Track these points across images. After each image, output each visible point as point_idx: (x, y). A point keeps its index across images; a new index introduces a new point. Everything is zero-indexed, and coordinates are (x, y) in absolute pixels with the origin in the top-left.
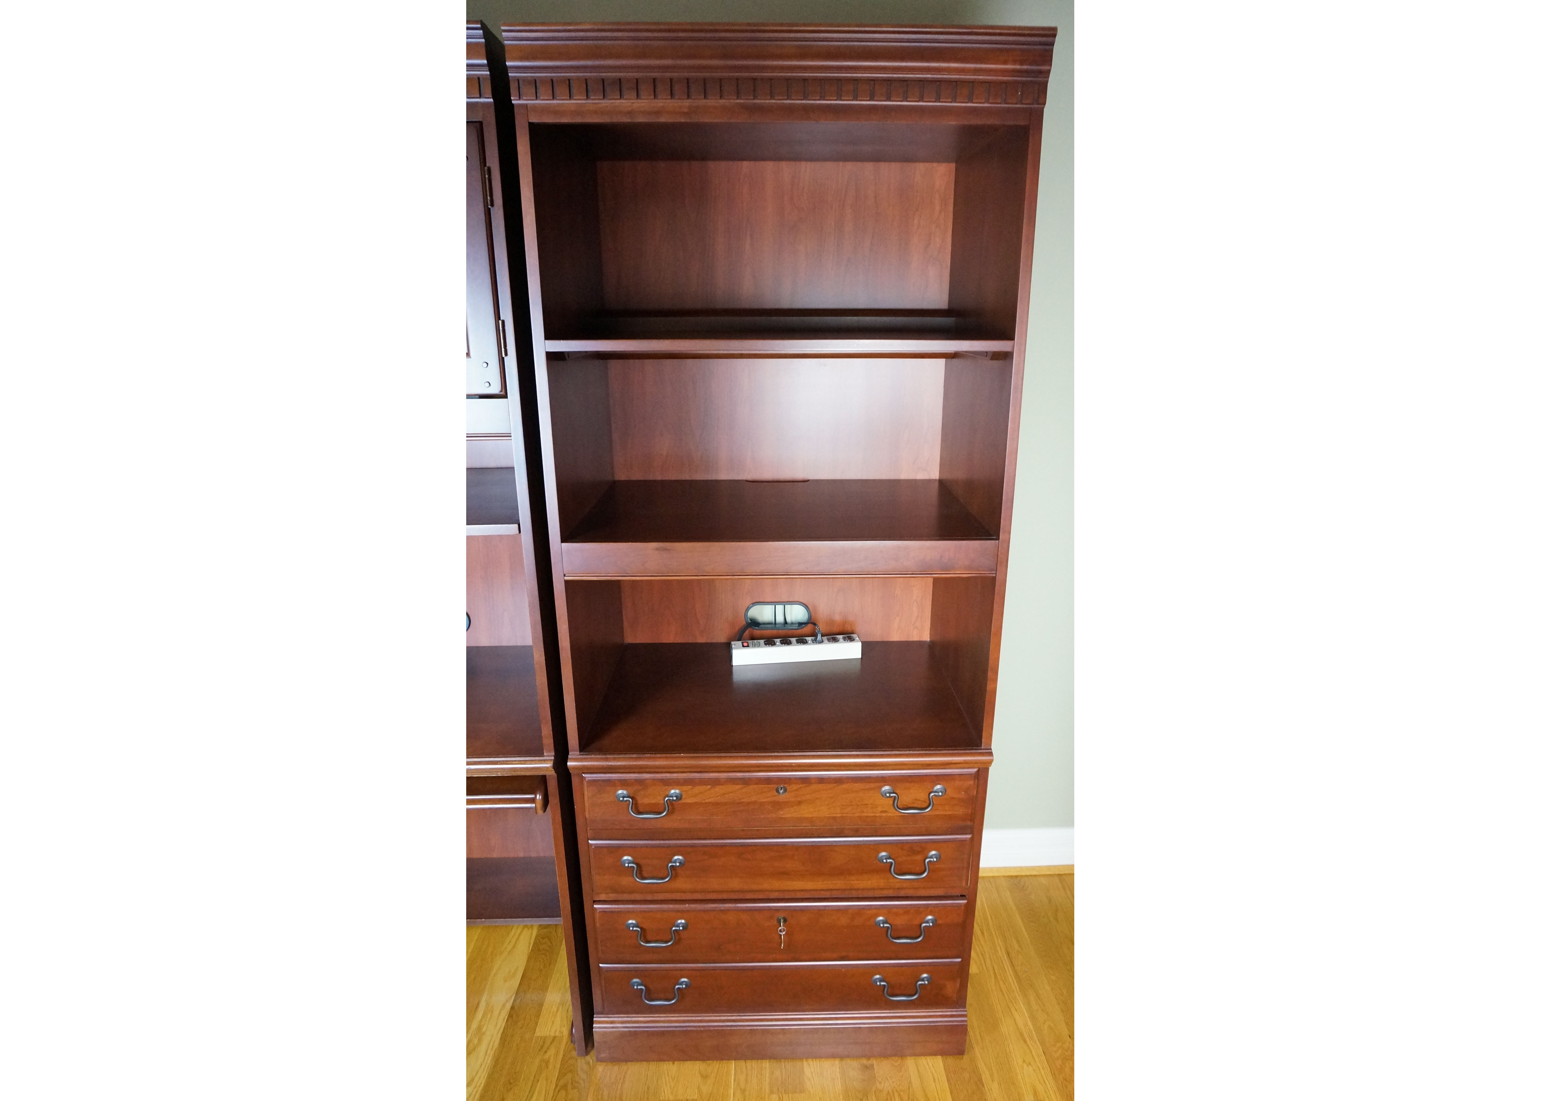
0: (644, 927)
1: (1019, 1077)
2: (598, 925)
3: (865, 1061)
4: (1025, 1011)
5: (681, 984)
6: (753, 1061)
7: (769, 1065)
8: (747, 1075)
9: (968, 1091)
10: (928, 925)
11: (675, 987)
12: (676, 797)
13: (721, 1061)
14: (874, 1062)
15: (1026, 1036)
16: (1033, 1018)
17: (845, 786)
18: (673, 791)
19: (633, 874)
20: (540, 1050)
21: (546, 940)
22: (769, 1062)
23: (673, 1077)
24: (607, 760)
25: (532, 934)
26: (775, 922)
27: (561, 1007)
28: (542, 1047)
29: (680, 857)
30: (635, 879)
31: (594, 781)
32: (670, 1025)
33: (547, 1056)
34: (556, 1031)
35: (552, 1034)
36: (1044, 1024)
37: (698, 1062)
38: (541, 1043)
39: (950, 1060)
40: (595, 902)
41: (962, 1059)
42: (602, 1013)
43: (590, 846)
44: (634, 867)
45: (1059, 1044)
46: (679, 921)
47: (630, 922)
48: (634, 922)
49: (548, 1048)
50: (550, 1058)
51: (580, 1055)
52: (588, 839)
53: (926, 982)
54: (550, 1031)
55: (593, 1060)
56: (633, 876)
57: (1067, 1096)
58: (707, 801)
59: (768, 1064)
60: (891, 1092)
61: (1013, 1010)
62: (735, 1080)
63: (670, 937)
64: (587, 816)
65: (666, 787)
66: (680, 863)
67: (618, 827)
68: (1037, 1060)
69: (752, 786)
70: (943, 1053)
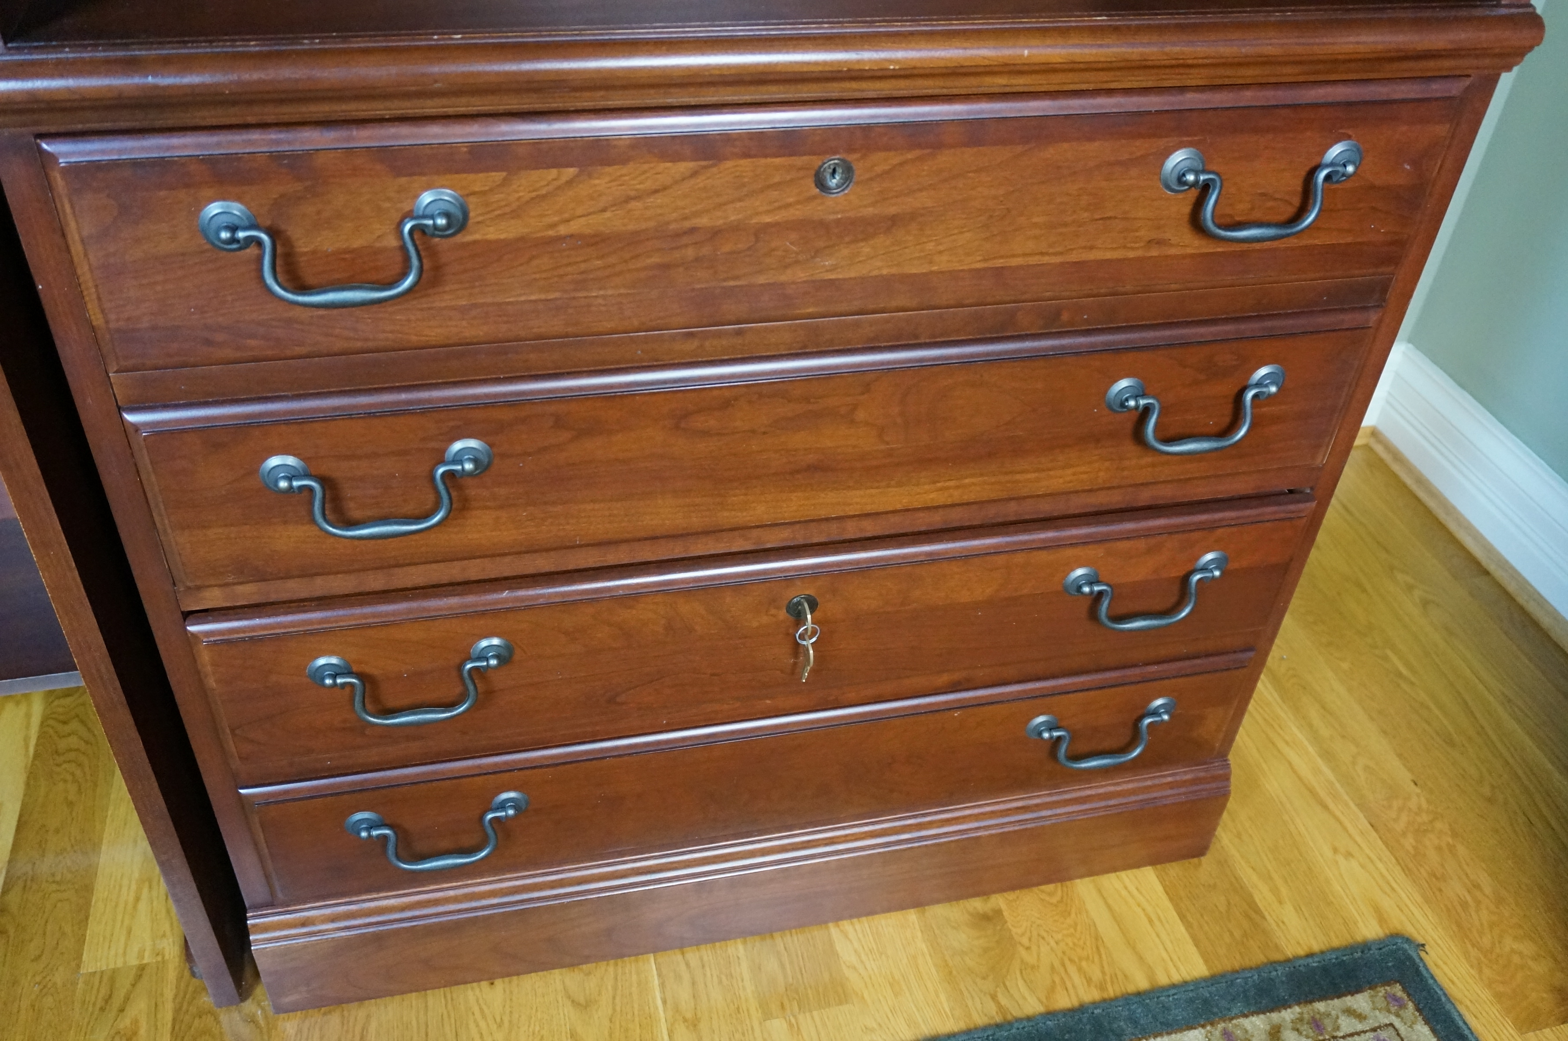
0: (367, 669)
1: (1337, 887)
2: (211, 682)
3: (977, 904)
4: (1306, 743)
5: (502, 806)
6: (703, 947)
7: (745, 950)
8: (694, 983)
9: (1231, 934)
10: (1209, 575)
11: (481, 818)
12: (447, 215)
13: (619, 961)
14: (999, 901)
15: (1322, 793)
16: (1328, 755)
17: (1050, 153)
18: (427, 198)
19: (311, 512)
20: (102, 1009)
21: (75, 725)
22: (745, 943)
23: (498, 1020)
24: (131, 65)
25: (28, 716)
26: (783, 614)
27: (145, 891)
28: (108, 999)
29: (472, 443)
30: (322, 529)
31: (96, 167)
32: (474, 904)
33: (125, 1022)
34: (141, 956)
35: (134, 962)
36: (1354, 763)
37: (556, 971)
38: (104, 991)
39: (1174, 870)
40: (188, 616)
41: (1200, 864)
42: (271, 905)
43: (131, 431)
44: (310, 489)
45: (1396, 804)
46: (484, 643)
47: (322, 661)
48: (334, 660)
49: (127, 999)
50: (136, 1022)
51: (225, 1002)
52: (119, 409)
53: (1166, 717)
54: (125, 953)
55: (263, 1009)
56: (313, 521)
57: (1448, 910)
58: (563, 230)
59: (741, 947)
60: (1057, 964)
61: (1281, 745)
62: (664, 1002)
63: (458, 690)
64: (98, 320)
65: (403, 180)
66: (475, 461)
67: (229, 353)
68: (1363, 845)
69: (729, 164)
70: (1155, 861)
